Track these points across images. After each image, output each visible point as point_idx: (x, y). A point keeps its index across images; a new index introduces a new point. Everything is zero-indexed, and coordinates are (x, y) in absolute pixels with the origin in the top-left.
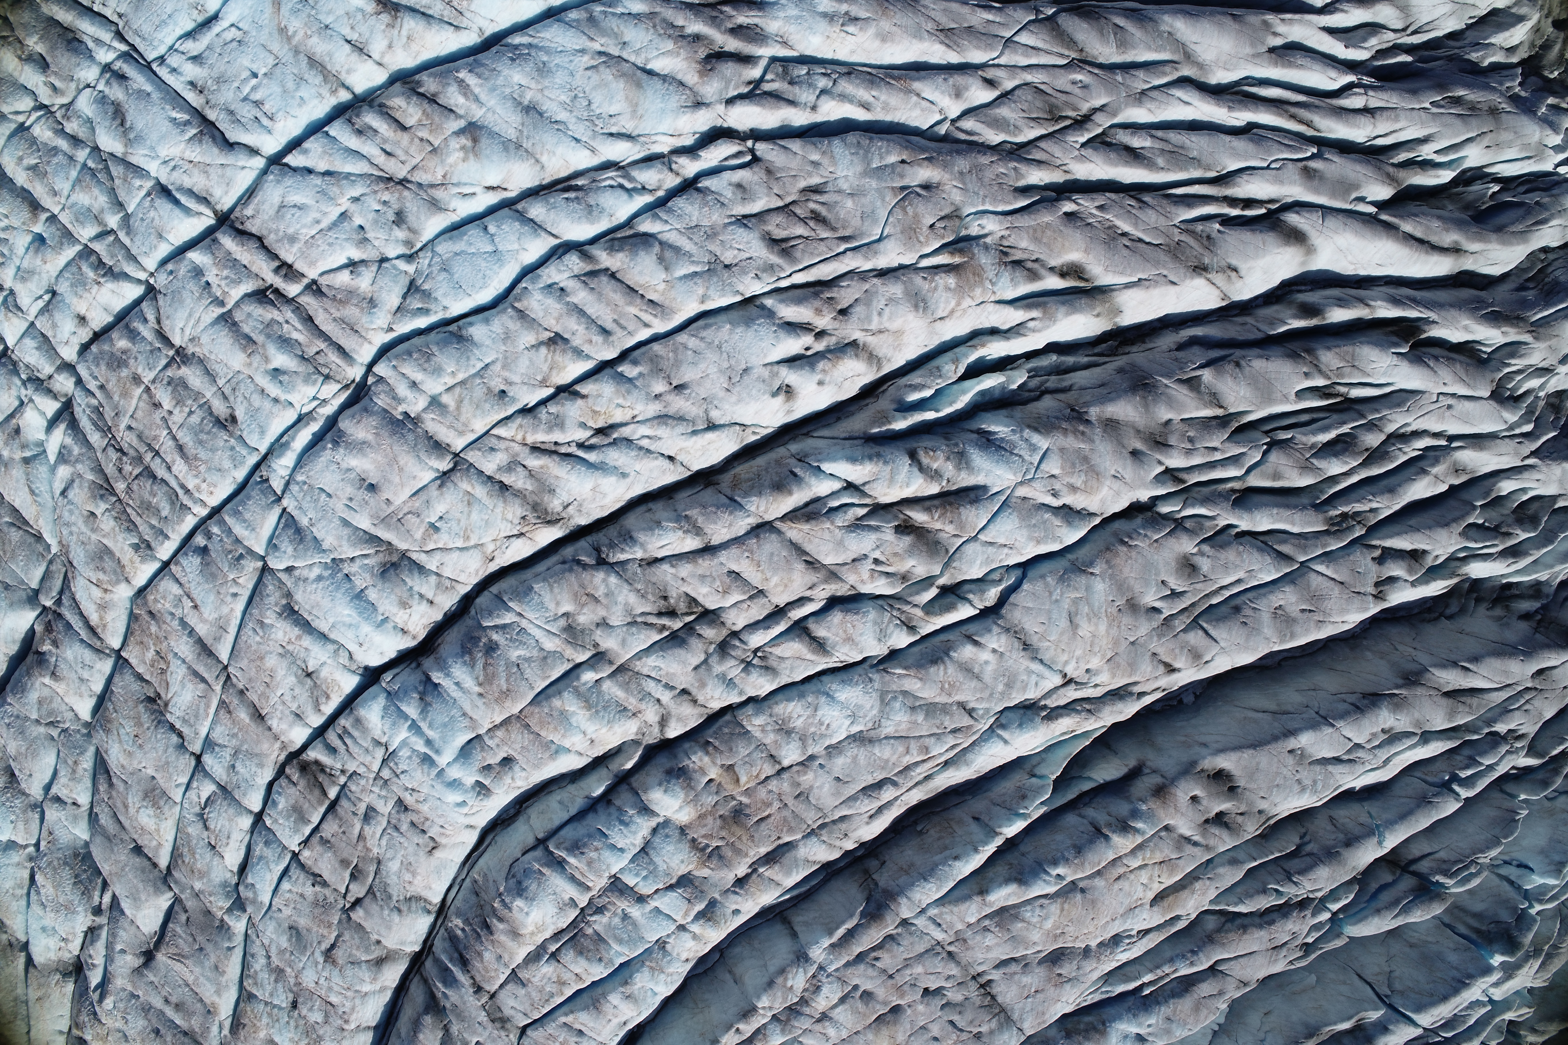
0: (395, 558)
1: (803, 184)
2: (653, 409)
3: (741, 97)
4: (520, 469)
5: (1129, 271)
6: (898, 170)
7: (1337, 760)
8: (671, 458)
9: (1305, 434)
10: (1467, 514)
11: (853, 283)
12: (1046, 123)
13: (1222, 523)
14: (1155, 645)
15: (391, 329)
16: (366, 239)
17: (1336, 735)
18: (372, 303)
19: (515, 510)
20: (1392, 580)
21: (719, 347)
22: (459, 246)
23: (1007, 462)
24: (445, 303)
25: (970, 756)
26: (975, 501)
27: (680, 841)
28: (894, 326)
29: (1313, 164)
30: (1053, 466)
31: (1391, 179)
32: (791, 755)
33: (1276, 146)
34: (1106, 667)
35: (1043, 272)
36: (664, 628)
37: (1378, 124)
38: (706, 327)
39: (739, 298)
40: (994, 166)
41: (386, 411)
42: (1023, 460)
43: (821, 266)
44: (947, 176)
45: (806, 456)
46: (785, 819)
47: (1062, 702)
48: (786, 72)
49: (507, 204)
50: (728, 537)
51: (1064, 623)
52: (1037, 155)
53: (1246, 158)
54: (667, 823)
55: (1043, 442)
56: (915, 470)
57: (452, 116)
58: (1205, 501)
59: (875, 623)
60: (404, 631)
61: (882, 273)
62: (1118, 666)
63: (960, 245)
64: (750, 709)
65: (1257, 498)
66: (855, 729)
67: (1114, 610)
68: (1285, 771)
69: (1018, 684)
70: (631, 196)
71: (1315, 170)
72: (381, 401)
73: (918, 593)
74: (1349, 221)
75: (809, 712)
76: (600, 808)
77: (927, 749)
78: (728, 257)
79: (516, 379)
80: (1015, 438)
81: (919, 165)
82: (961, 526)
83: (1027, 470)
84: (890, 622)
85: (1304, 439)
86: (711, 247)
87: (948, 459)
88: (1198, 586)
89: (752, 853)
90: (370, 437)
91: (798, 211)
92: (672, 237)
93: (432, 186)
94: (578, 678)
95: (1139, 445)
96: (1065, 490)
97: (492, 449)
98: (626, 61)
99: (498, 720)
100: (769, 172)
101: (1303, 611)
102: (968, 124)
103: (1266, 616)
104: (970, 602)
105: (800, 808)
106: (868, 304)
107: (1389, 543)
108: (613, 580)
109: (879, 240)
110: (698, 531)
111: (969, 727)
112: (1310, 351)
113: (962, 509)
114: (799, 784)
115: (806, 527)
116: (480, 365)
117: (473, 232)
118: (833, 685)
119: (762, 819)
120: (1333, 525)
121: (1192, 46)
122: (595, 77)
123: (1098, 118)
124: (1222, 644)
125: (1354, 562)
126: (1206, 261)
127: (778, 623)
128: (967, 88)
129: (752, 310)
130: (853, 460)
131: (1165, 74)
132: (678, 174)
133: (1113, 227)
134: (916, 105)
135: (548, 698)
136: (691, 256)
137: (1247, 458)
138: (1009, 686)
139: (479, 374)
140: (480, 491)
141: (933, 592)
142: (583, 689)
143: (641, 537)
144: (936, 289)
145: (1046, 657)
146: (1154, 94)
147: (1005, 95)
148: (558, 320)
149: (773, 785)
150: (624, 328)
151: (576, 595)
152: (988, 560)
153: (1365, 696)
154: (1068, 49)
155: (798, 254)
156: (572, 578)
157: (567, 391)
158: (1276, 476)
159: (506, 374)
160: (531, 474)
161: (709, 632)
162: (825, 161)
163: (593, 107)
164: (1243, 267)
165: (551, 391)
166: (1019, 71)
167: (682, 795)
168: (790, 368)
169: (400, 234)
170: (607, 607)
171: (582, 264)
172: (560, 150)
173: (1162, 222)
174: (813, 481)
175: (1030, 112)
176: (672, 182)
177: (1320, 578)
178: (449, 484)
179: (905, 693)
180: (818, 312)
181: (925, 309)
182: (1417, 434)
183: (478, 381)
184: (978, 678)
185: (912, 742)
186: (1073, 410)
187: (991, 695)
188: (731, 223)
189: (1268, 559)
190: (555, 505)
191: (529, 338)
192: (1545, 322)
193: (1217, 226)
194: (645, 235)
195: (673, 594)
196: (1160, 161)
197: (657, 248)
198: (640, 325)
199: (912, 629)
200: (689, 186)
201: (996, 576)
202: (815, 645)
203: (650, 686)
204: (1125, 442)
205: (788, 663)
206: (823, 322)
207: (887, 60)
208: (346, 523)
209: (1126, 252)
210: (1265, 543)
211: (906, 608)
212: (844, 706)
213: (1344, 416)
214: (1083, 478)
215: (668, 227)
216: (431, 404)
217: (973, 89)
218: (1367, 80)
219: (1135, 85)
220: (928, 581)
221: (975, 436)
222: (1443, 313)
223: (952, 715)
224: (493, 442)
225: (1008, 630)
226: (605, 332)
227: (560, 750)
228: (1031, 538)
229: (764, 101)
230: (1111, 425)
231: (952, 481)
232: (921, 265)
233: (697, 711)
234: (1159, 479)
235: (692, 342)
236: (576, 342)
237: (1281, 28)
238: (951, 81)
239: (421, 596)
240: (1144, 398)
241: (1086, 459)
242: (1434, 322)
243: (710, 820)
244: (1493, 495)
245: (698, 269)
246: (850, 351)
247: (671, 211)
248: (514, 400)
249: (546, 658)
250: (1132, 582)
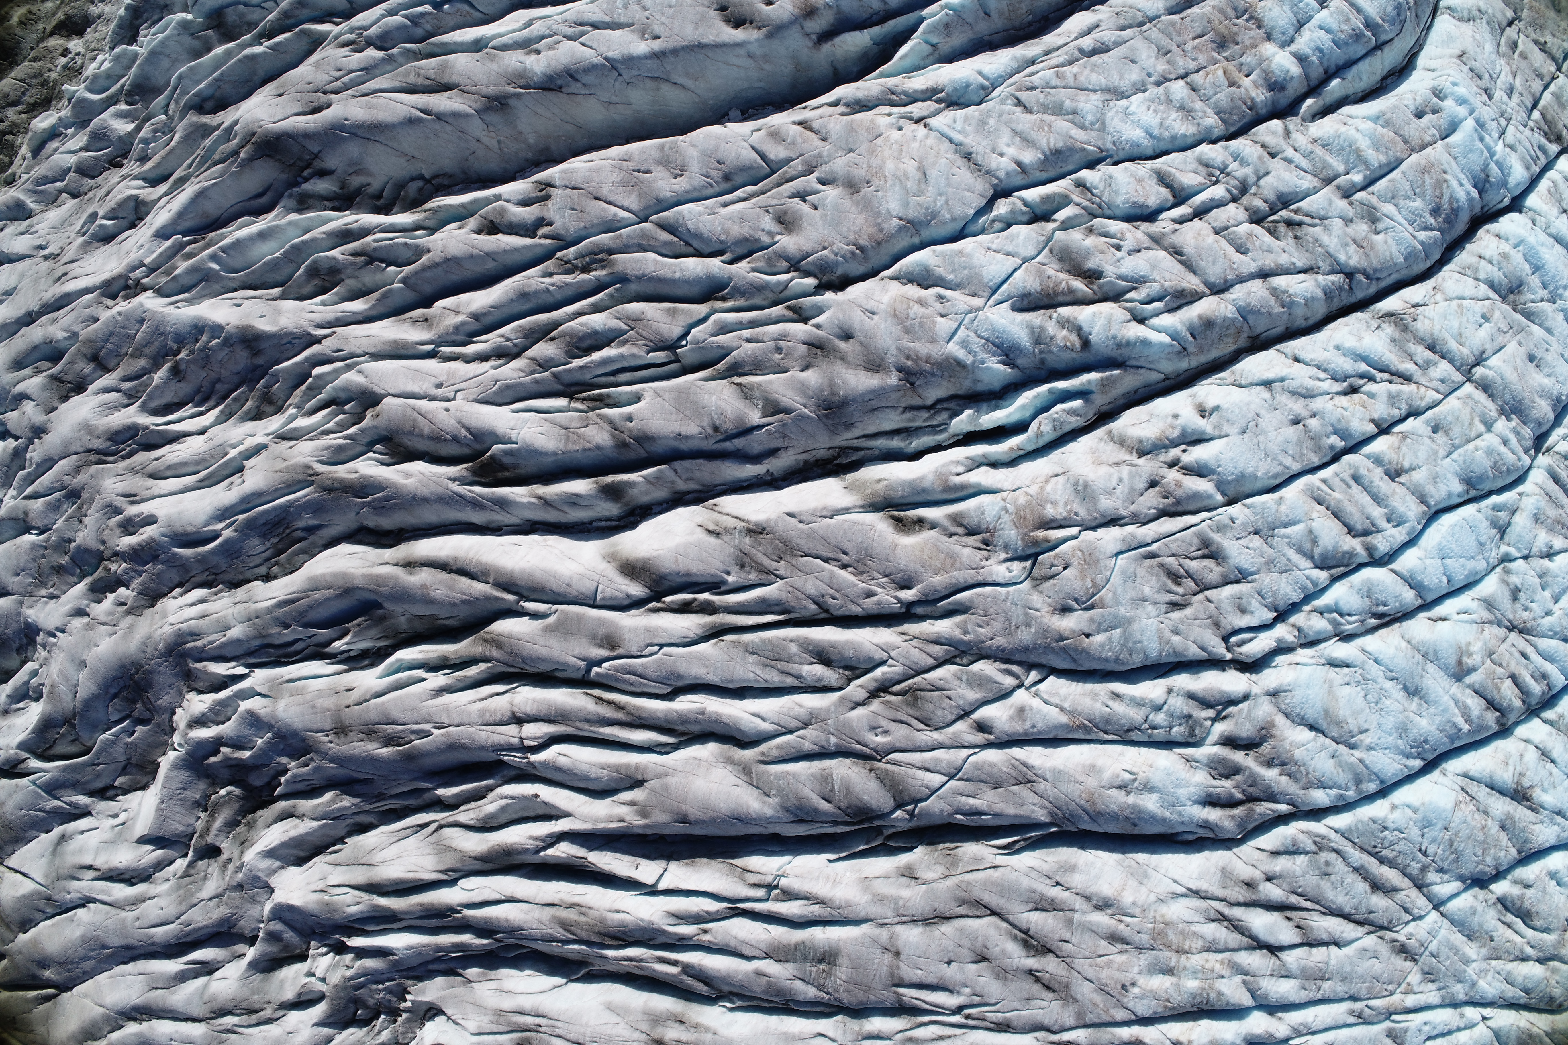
0: (1511, 296)
1: (1188, 611)
2: (1318, 404)
3: (1233, 702)
4: (1420, 362)
5: (846, 525)
6: (1094, 627)
7: (596, 26)
8: (1297, 360)
9: (634, 356)
10: (416, 273)
11: (1145, 511)
12: (924, 685)
13: (744, 265)
14: (825, 148)
15: (1520, 494)
16: (1540, 577)
17: (602, 49)
18: (1537, 519)
19: (1422, 326)
20: (525, 203)
21: (1266, 455)
22: (1471, 565)
23: (994, 330)
24: (1480, 515)
25: (1015, 65)
26: (1025, 296)
27: (1273, 28)
28: (1104, 470)
29: (604, 653)
30: (944, 325)
31: (497, 642)
32: (1178, 89)
33: (649, 672)
34: (883, 129)
35: (947, 523)
36: (1296, 212)
37: (508, 706)
38: (1275, 476)
39: (1248, 501)
40: (990, 635)
41: (1524, 423)
42: (976, 332)
43: (1175, 529)
44: (1046, 620)
45: (1180, 353)
46: (1179, 34)
47: (919, 104)
48: (1192, 729)
49: (1426, 606)
50: (1250, 283)
51: (933, 173)
52: (938, 650)
53: (691, 657)
54: (1284, 45)
55: (954, 349)
56: (1086, 328)
57: (1477, 686)
58: (761, 288)
59: (1116, 192)
60: (1498, 236)
61: (1113, 521)
62: (868, 130)
63: (1033, 550)
64: (1217, 133)
65: (695, 291)
66: (1124, 102)
67: (875, 182)
68: (663, 19)
69: (974, 123)
70: (1336, 604)
71: (600, 646)
72: (1528, 432)
73: (1076, 216)
74: (563, 589)
75: (1167, 123)
76: (1333, 69)
77: (1058, 75)
78: (1256, 541)
79: (1427, 441)
80: (982, 355)
81: (1073, 632)
82: (1039, 273)
83: (972, 321)
84: (1103, 192)
85: (635, 350)
86: (1271, 551)
87: (1052, 338)
88: (775, 202)
89: (1209, 9)
90: (1538, 399)
91: (1192, 584)
92: (1305, 563)
93: (1490, 623)
94: (1365, 177)
95: (842, 345)
96: (932, 301)
97: (1443, 381)
98: (1333, 739)
99: (1429, 149)
100: (1217, 625)
101: (648, 172)
102: (1009, 681)
103: (695, 167)
104: (1025, 203)
105: (1165, 42)
106: (1132, 490)
107: (528, 241)
108: (1342, 258)
109: (1118, 554)
110: (1275, 292)
111: (1020, 90)
112: (622, 445)
113: (1039, 289)
114: (1168, 62)
115: (1185, 285)
116: (1455, 456)
117: (1460, 578)
118: (1147, 144)
119: (1199, 37)
120: (601, 260)
121: (740, 782)
122: (1361, 721)
123: (862, 695)
124: (746, 145)
125: (579, 220)
126: (747, 540)
127: (1203, 203)
128: (1011, 718)
129: (1231, 492)
130: (1145, 343)
131: (779, 747)
132: (1293, 626)
133: (858, 573)
134: (1065, 699)
135: (1389, 164)
136: (1289, 543)
137: (710, 330)
138: (982, 123)
139: (1455, 448)
140: (1452, 345)
141: (1061, 215)
142: (1362, 167)
143: (1319, 294)
144: (1066, 503)
145: (947, 144)
146: (794, 724)
147: (965, 714)
148: (1394, 492)
149: (1192, 65)
150: (1343, 480)
151: (1372, 248)
152: (1012, 239)
153: (559, 89)
154: (887, 771)
155: (1196, 542)
156: (1375, 263)
157: (1384, 429)
158: (673, 313)
159: (1434, 446)
160: (1411, 356)
161: (1258, 203)
162: (1167, 633)
163: (1362, 693)
164: (701, 535)
165: (1396, 429)
166: (948, 742)
167: (1274, 66)
168: (1204, 433)
169: (1515, 580)
170: (1346, 234)
171: (1375, 542)
172: (1391, 651)
173: (799, 581)
174: (1179, 327)
175: (940, 697)
176: (1297, 619)
177: (626, 204)
178: (1477, 353)
179: (1082, 127)
180: (1179, 485)
181: (1076, 484)
182: (483, 357)
183: (1457, 442)
184: (1015, 132)
185: (1072, 83)
186: (912, 384)
187: (1000, 116)
188: (1253, 574)
189: (690, 225)
190: (1389, 329)
191: (1418, 476)
192: (291, 487)
193: (730, 579)
194: (1322, 568)
195: (1291, 241)
196: (794, 648)
197: (1317, 552)
198: (1331, 482)
199: (1081, 185)
200: (1282, 616)
201: (998, 225)
202: (1168, 180)
203: (1304, 163)
204: (858, 348)
205: (1190, 167)
206: (1173, 475)
207: (1085, 747)
208: (1549, 331)
209: (847, 546)
210: (688, 244)
211: (1086, 203)
212: (1137, 124)
213: (578, 377)
214: (911, 313)
215: (1307, 572)
216: (1492, 425)
217: (1005, 717)
218: (515, 758)
219: (815, 733)
220: (1066, 226)
221: (1020, 361)
222: (440, 490)
223: (1037, 102)
224: (1443, 388)
225: (988, 173)
226: (1356, 478)
227: (1376, 119)
228: (968, 255)
229: (1217, 696)
230: (874, 365)
231: (1046, 318)
232: (1078, 529)
233: (1260, 138)
234: (820, 311)
235: (1288, 461)
236: (1379, 472)
237: (624, 811)
238: (1027, 725)
239: (1491, 262)
240: (833, 394)
241: (907, 331)
242: (453, 480)
243: (1247, 42)
244: (376, 295)
245: (1283, 530)
246: (1147, 446)
247: (1303, 588)
248: (1427, 423)
249: (1392, 197)
250: (853, 209)
